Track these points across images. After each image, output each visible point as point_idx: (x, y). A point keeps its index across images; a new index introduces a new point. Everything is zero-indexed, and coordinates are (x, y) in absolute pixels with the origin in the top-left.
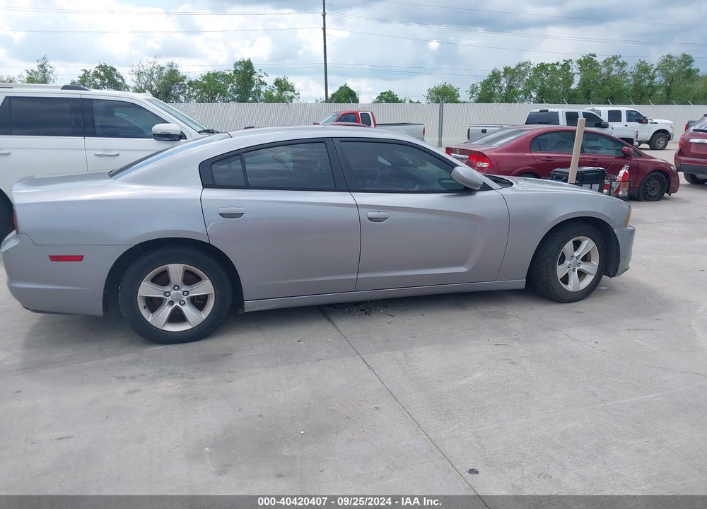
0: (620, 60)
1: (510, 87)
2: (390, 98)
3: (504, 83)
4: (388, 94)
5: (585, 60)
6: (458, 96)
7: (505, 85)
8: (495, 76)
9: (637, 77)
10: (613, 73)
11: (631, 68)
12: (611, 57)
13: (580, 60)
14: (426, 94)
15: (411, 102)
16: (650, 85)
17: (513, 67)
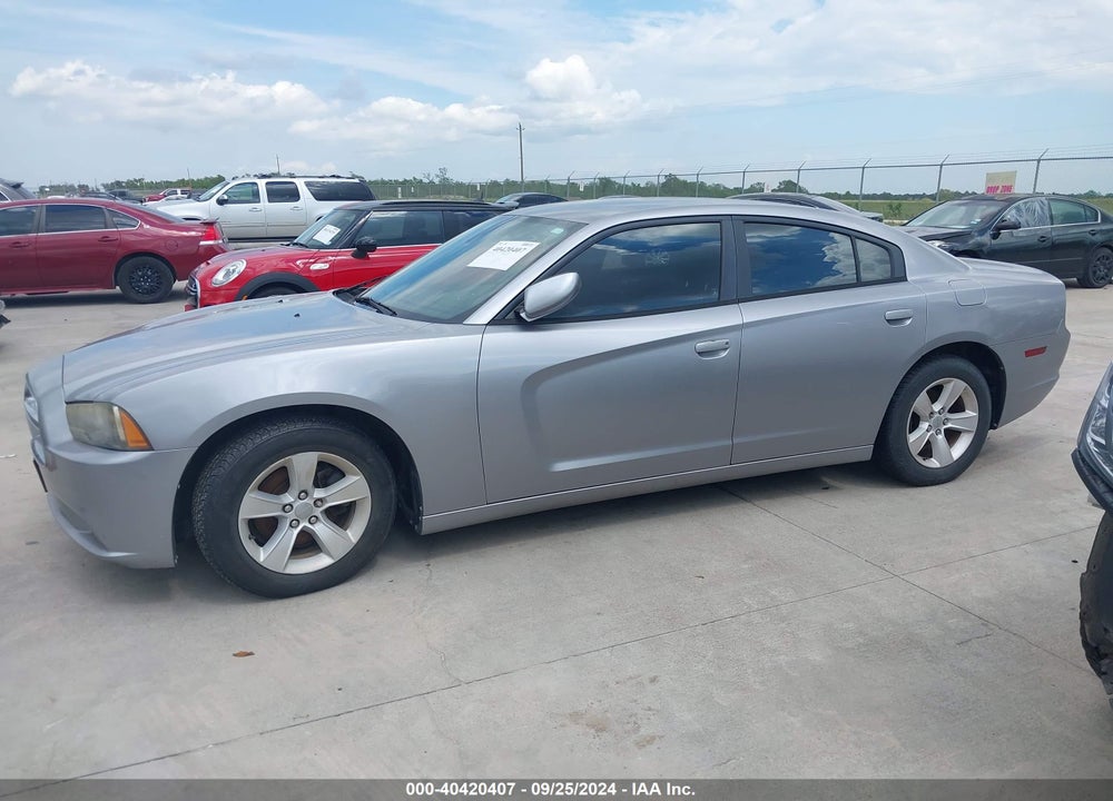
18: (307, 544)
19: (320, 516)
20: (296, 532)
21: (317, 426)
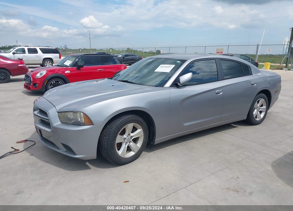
18: (129, 149)
19: (132, 141)
20: (127, 145)
21: (133, 116)
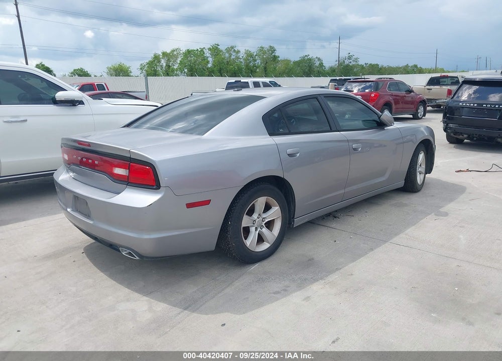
0: (236, 49)
1: (168, 66)
2: (82, 74)
3: (163, 62)
4: (80, 70)
5: (213, 48)
6: (131, 72)
7: (165, 65)
8: (156, 58)
9: (246, 60)
10: (233, 57)
11: (242, 55)
12: (229, 47)
13: (210, 48)
14: (106, 70)
15: (95, 76)
16: (254, 66)
17: (168, 52)
